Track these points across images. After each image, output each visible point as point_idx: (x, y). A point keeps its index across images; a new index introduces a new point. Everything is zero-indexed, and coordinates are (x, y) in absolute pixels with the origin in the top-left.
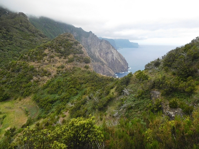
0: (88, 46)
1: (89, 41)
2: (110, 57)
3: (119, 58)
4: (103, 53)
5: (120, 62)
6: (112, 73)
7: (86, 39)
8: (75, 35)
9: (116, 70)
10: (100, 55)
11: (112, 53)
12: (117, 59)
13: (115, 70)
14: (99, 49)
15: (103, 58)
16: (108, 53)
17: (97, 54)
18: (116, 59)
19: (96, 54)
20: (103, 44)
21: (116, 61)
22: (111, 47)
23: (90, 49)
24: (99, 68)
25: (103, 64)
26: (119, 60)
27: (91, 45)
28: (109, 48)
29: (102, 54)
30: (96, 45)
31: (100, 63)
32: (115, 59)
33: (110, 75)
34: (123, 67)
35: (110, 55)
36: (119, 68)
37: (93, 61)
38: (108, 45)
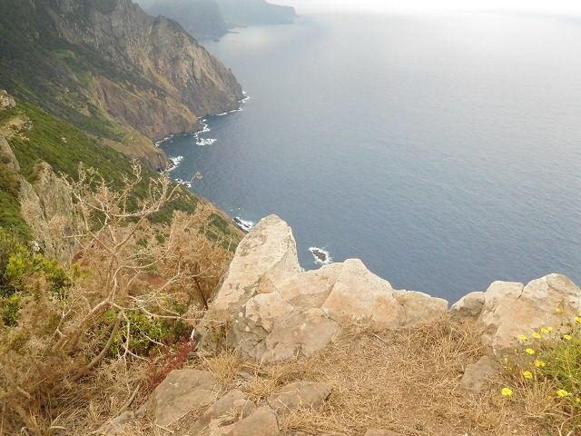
0: (117, 39)
1: (115, 24)
2: (185, 71)
3: (213, 71)
4: (164, 60)
5: (213, 84)
6: (188, 119)
7: (106, 17)
8: (70, 9)
9: (203, 106)
10: (156, 65)
11: (191, 57)
12: (206, 77)
13: (201, 108)
14: (150, 48)
15: (165, 75)
16: (178, 58)
17: (147, 64)
18: (203, 75)
19: (141, 63)
20: (160, 32)
21: (202, 80)
22: (186, 40)
23: (124, 49)
24: (150, 106)
25: (162, 93)
26: (213, 79)
27: (124, 35)
28: (179, 44)
29: (161, 62)
30: (140, 36)
31: (153, 92)
32: (198, 76)
33: (184, 123)
34: (222, 99)
35: (184, 66)
36: (211, 102)
37: (131, 89)
38: (177, 34)
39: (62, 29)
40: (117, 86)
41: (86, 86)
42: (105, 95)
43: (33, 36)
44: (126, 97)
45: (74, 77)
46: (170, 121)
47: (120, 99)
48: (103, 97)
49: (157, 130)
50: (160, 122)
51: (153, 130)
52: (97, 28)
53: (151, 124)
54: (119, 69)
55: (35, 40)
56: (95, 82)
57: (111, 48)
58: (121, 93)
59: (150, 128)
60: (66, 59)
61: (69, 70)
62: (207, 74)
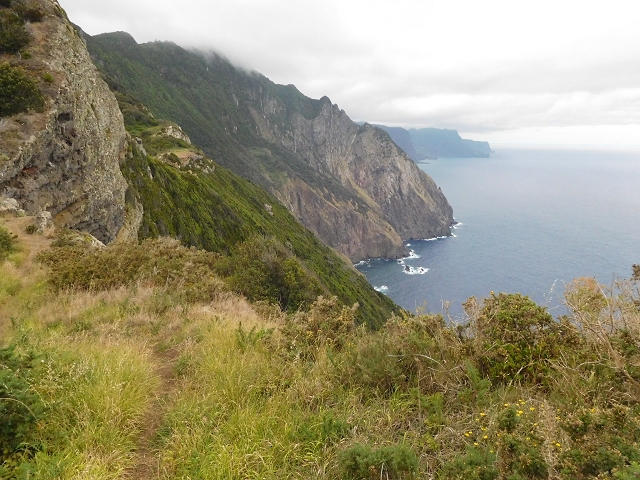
0: (316, 145)
1: (317, 129)
2: (389, 185)
3: (422, 188)
4: (366, 171)
5: (422, 201)
6: (393, 240)
7: (309, 122)
8: (273, 110)
9: (408, 228)
10: (357, 176)
11: (398, 170)
12: (414, 193)
13: (405, 230)
14: (351, 158)
15: (366, 187)
16: (383, 169)
17: (346, 175)
18: (411, 191)
19: (340, 173)
20: (365, 141)
21: (409, 197)
22: (394, 150)
23: (322, 156)
24: (347, 220)
25: (363, 208)
26: (422, 196)
27: (325, 142)
28: (386, 154)
29: (362, 174)
30: (341, 145)
31: (354, 204)
32: (405, 191)
33: (386, 245)
34: (433, 221)
35: (389, 179)
36: (418, 223)
37: (328, 198)
38: (383, 144)
39: (261, 129)
40: (314, 191)
41: (279, 187)
42: (299, 201)
43: (231, 129)
44: (322, 205)
45: (267, 176)
46: (369, 240)
47: (315, 207)
48: (296, 203)
49: (353, 250)
50: (358, 240)
51: (349, 250)
52: (298, 132)
53: (347, 241)
54: (317, 174)
55: (232, 134)
56: (290, 184)
57: (309, 154)
58: (316, 200)
59: (345, 246)
60: (260, 157)
61: (263, 169)
62: (416, 190)
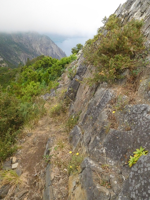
0: (29, 41)
1: (29, 37)
2: (50, 52)
3: (59, 52)
4: (44, 48)
5: (58, 56)
10: (41, 50)
11: (52, 48)
14: (39, 45)
15: (44, 53)
16: (48, 48)
19: (37, 49)
20: (43, 40)
21: (55, 55)
22: (51, 42)
23: (31, 44)
27: (32, 40)
28: (49, 44)
29: (43, 49)
30: (37, 41)
32: (54, 54)
35: (50, 51)
37: (33, 57)
38: (48, 41)
39: (13, 38)
40: (29, 56)
41: (20, 55)
42: (25, 58)
45: (16, 53)
52: (24, 38)
54: (30, 51)
55: (6, 41)
56: (22, 54)
57: (28, 44)
60: (14, 47)
61: (15, 50)
62: (57, 53)
